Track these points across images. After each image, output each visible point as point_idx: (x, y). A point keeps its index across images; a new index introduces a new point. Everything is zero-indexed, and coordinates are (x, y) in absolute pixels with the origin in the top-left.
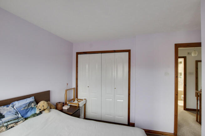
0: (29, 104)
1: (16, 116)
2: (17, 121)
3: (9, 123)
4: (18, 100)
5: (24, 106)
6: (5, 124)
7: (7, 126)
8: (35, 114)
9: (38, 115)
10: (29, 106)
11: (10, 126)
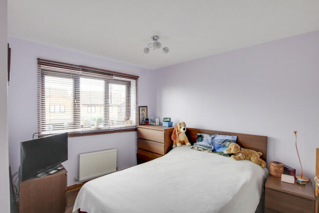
0: (225, 141)
1: (209, 146)
2: (206, 148)
3: (200, 147)
4: (219, 134)
5: (220, 141)
6: (198, 146)
7: (198, 148)
8: (222, 152)
9: (224, 155)
10: (223, 142)
11: (199, 149)
